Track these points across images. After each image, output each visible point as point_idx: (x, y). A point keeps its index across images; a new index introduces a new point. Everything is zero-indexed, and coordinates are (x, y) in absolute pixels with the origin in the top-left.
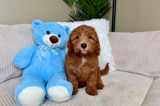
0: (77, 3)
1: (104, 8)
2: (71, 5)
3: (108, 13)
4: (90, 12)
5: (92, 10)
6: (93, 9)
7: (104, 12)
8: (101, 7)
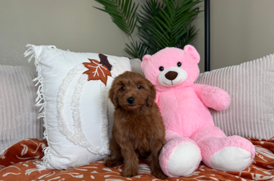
0: (140, 29)
1: (184, 35)
2: (131, 32)
3: (192, 43)
4: (162, 43)
5: (164, 39)
6: (166, 38)
7: (185, 41)
8: (179, 34)
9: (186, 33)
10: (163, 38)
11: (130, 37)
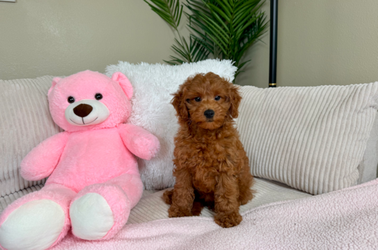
0: (192, 19)
2: (176, 23)
3: (259, 40)
8: (244, 24)
9: (253, 24)
10: (221, 32)
11: (176, 32)
